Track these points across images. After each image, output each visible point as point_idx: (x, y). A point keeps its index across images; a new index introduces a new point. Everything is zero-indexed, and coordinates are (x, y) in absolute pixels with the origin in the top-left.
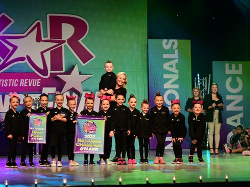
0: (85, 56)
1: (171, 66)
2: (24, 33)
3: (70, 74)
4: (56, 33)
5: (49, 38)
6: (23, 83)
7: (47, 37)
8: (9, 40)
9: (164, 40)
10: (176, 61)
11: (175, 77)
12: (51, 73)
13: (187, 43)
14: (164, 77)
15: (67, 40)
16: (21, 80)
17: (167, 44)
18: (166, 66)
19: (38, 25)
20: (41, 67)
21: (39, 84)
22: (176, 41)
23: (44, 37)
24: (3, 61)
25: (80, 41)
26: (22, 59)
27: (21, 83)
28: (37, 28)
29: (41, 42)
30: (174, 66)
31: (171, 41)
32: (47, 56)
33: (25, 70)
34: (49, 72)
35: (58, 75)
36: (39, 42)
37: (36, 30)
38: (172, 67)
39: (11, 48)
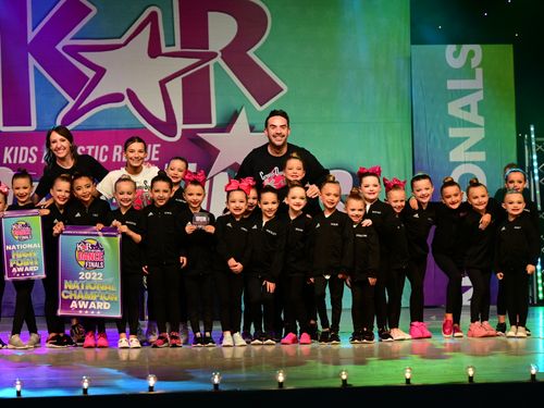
0: (263, 89)
1: (467, 108)
2: (120, 38)
3: (229, 132)
4: (195, 36)
5: (177, 48)
6: (119, 154)
7: (174, 45)
8: (85, 55)
9: (449, 46)
10: (480, 96)
11: (477, 135)
12: (183, 130)
13: (505, 54)
14: (451, 135)
15: (222, 51)
16: (116, 147)
17: (456, 55)
18: (454, 109)
19: (153, 17)
20: (161, 115)
21: (156, 156)
22: (477, 48)
23: (167, 46)
24: (72, 103)
25: (251, 53)
26: (117, 98)
27: (115, 153)
28: (149, 26)
29: (159, 57)
30: (474, 108)
31: (466, 48)
32: (175, 89)
33: (123, 124)
34: (181, 126)
35: (200, 135)
36: (155, 57)
37: (147, 30)
38: (469, 110)
39: (90, 74)
